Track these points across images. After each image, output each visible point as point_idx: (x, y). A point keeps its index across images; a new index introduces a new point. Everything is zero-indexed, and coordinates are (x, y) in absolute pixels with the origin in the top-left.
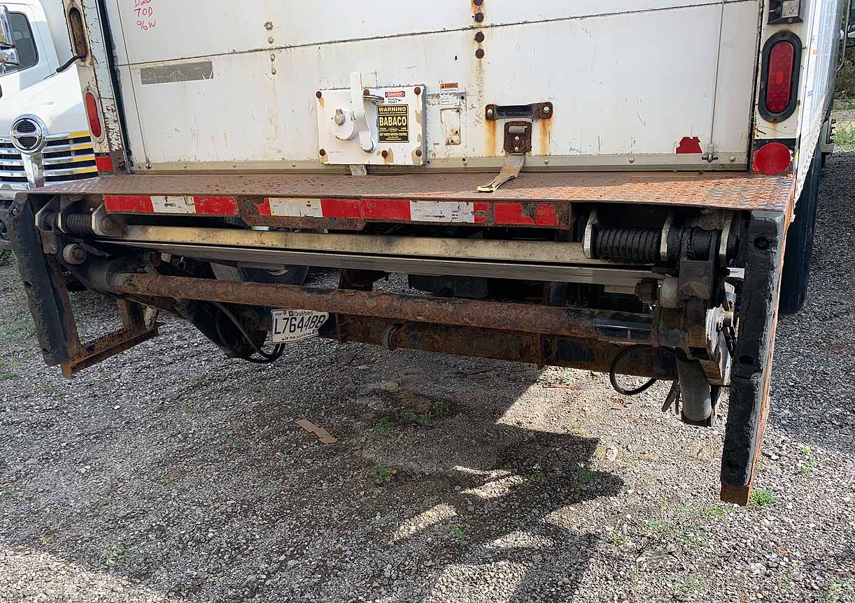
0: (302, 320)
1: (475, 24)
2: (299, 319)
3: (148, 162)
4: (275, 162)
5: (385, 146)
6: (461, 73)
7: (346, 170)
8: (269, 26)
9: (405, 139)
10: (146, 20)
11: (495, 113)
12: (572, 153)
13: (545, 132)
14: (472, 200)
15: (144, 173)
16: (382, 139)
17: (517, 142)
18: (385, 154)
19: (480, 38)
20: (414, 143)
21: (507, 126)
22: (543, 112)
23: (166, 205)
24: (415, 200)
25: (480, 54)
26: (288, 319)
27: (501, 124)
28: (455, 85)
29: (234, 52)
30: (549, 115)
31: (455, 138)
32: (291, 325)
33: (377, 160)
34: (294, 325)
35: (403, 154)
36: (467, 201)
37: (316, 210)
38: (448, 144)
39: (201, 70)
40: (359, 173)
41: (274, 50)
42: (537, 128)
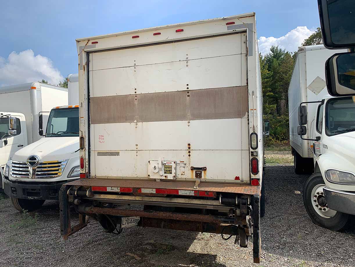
0: (131, 220)
1: (189, 149)
2: (130, 220)
3: (95, 176)
4: (135, 177)
5: (166, 175)
6: (185, 159)
7: (155, 180)
8: (137, 145)
9: (171, 173)
10: (102, 141)
11: (193, 169)
12: (211, 178)
13: (205, 173)
14: (194, 190)
15: (94, 179)
16: (165, 173)
17: (198, 175)
18: (166, 177)
19: (189, 152)
20: (173, 174)
21: (196, 172)
22: (204, 169)
23: (111, 189)
24: (180, 190)
25: (189, 155)
26: (127, 220)
27: (194, 171)
28: (184, 162)
29: (126, 150)
30: (206, 170)
31: (183, 174)
32: (128, 222)
33: (164, 178)
34: (129, 222)
35: (170, 177)
36: (193, 190)
37: (154, 191)
38: (181, 175)
39: (117, 154)
40: (159, 181)
41: (137, 151)
42: (203, 172)
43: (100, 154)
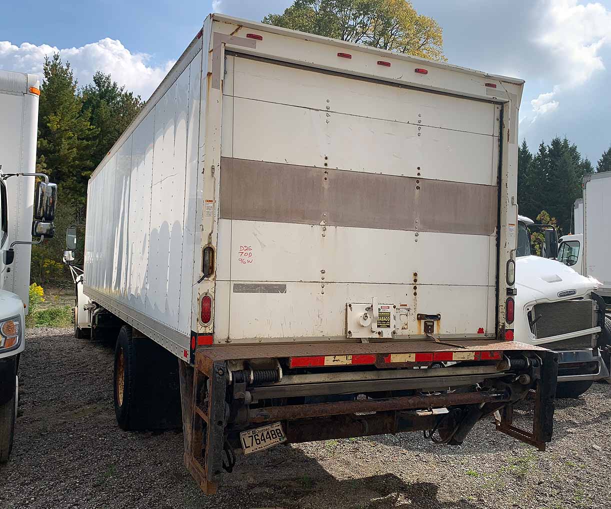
0: (263, 435)
1: (414, 283)
2: (260, 435)
3: (229, 337)
4: (319, 337)
5: (380, 330)
6: (409, 300)
7: (359, 341)
8: (323, 272)
9: (389, 326)
10: (246, 258)
11: (420, 317)
12: (448, 333)
13: (438, 324)
15: (223, 345)
16: (378, 326)
17: (428, 329)
18: (379, 333)
19: (415, 288)
20: (392, 329)
21: (425, 323)
22: (437, 317)
23: (334, 361)
25: (415, 294)
26: (252, 436)
27: (423, 322)
28: (406, 305)
29: (301, 281)
30: (440, 319)
31: (406, 327)
32: (256, 440)
33: (377, 336)
34: (258, 439)
35: (387, 333)
36: (473, 351)
37: (412, 358)
38: (403, 329)
39: (280, 288)
40: (366, 342)
41: (323, 283)
42: (435, 323)
43: (241, 288)
